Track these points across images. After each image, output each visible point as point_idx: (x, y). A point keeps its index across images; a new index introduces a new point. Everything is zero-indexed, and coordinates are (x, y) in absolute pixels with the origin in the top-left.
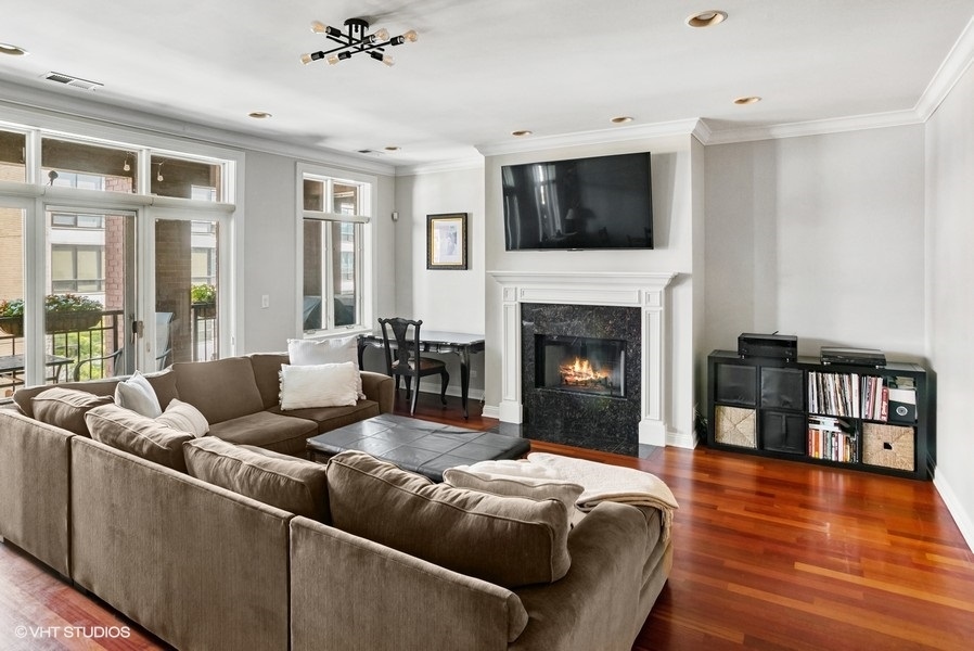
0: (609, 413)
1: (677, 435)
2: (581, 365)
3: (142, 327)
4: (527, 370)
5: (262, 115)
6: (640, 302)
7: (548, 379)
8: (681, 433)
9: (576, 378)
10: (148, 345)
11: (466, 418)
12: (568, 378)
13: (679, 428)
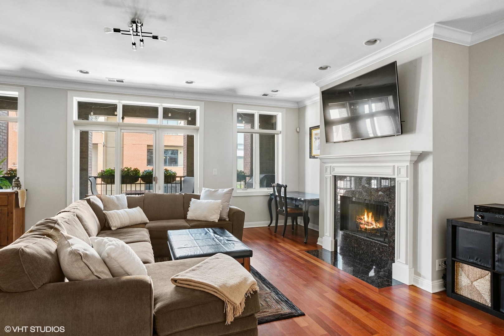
0: (377, 253)
1: (421, 279)
2: (368, 217)
3: (157, 179)
4: (337, 218)
5: (192, 82)
6: (394, 174)
7: (350, 225)
8: (424, 278)
9: (366, 226)
10: (160, 187)
11: (306, 243)
12: (362, 226)
13: (423, 273)
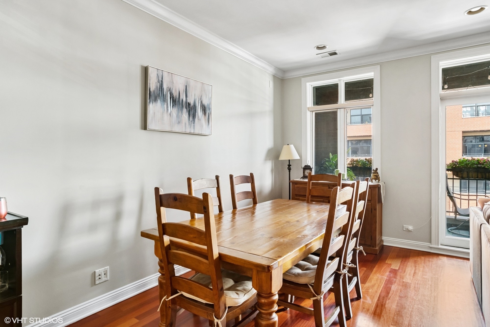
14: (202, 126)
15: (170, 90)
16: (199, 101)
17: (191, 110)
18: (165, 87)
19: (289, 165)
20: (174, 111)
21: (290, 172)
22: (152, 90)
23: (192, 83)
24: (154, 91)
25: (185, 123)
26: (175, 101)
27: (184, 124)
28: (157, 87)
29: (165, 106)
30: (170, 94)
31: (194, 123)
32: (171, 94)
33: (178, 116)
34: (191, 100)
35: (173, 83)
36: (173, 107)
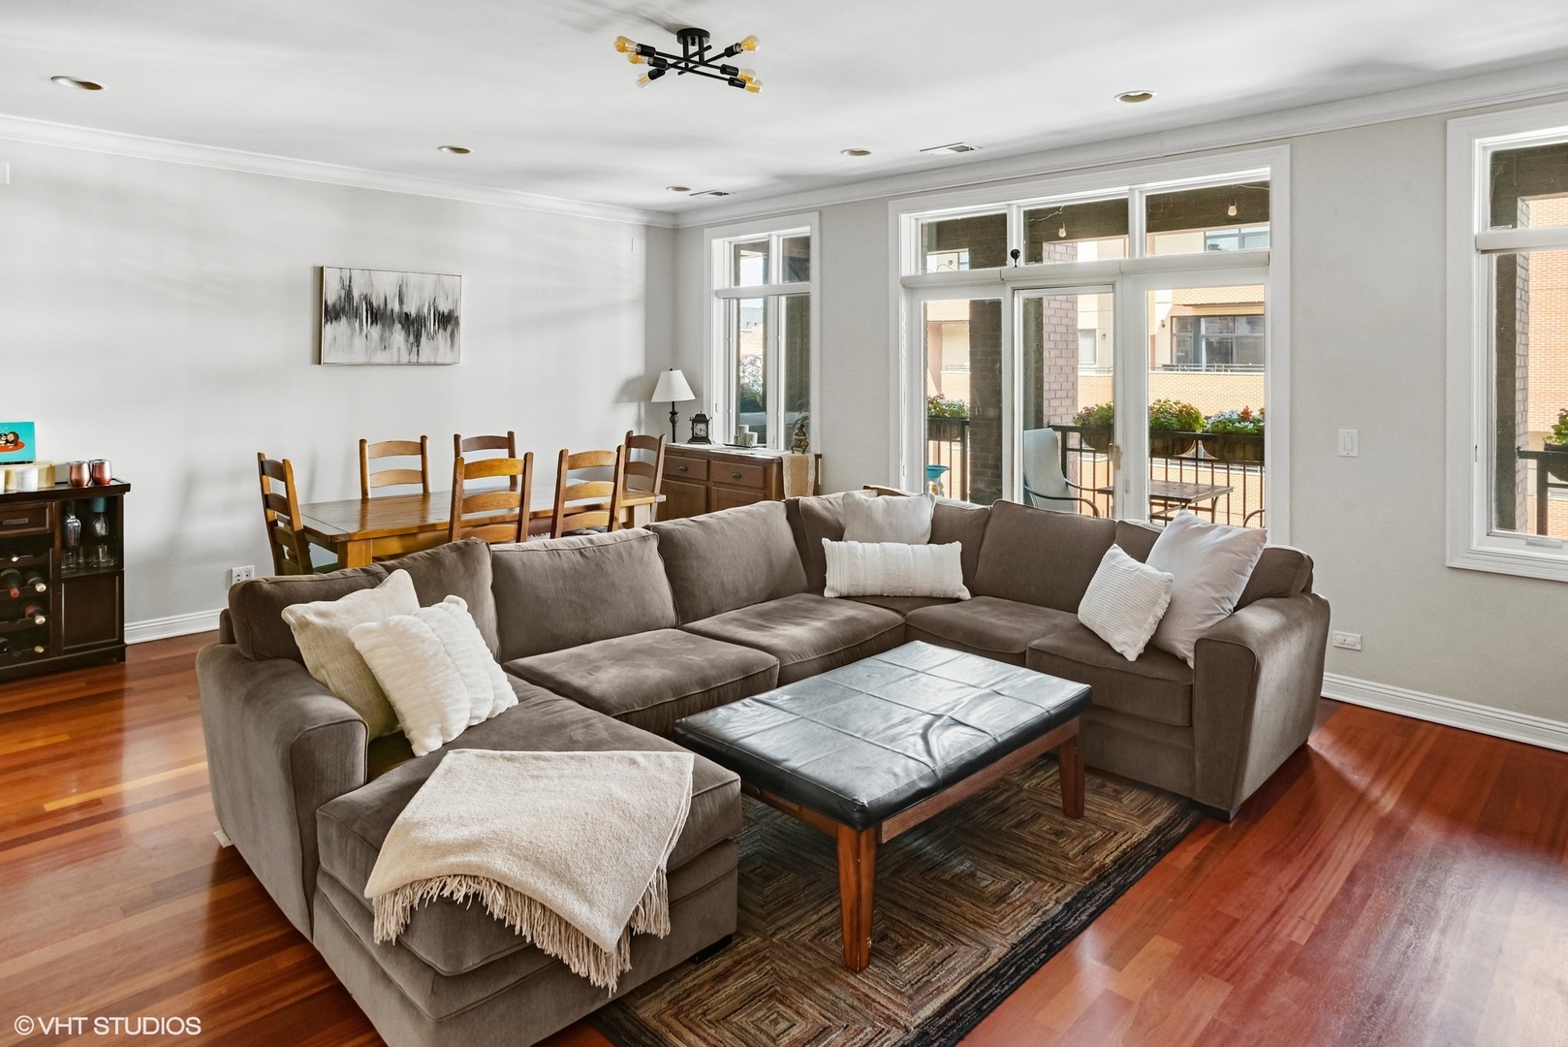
14: (437, 349)
15: (366, 297)
16: (430, 306)
17: (412, 324)
18: (356, 294)
19: (673, 413)
20: (375, 331)
21: (674, 426)
22: (329, 303)
23: (413, 279)
24: (334, 305)
25: (399, 348)
26: (377, 315)
27: (395, 350)
28: (340, 297)
29: (357, 324)
30: (366, 304)
31: (418, 346)
32: (369, 304)
33: (382, 339)
34: (411, 308)
35: (372, 285)
36: (372, 324)
